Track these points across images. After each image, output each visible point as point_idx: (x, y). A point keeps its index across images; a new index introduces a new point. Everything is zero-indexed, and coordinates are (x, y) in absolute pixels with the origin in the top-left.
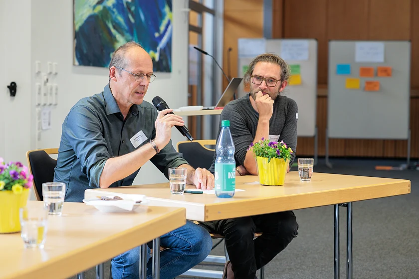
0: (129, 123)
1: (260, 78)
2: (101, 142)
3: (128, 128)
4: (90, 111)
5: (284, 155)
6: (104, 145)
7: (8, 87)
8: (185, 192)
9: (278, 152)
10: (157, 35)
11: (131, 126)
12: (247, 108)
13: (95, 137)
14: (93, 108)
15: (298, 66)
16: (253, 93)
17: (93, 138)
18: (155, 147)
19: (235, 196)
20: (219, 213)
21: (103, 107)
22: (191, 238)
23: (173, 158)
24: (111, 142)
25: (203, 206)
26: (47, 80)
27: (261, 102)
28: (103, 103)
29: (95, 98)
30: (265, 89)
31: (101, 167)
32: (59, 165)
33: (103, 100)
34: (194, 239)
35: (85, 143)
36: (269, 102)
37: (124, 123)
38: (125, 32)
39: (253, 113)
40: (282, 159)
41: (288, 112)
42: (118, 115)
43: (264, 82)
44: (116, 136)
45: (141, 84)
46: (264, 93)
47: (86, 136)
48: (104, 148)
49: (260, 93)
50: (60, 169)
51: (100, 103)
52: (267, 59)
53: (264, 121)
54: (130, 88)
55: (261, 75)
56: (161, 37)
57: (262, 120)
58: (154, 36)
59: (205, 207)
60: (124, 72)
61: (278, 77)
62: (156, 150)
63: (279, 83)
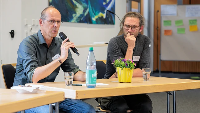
0: (51, 49)
1: (128, 26)
2: (34, 59)
3: (50, 52)
4: (29, 43)
5: (130, 66)
6: (35, 61)
7: (10, 33)
8: (73, 85)
9: (126, 65)
10: (104, 3)
11: (52, 51)
12: (122, 41)
13: (31, 57)
14: (31, 41)
15: (196, 20)
16: (125, 34)
17: (30, 57)
18: (59, 61)
19: (96, 87)
20: (85, 95)
21: (37, 40)
22: (84, 110)
23: (74, 68)
24: (40, 59)
25: (75, 91)
26: (32, 29)
27: (129, 39)
28: (37, 39)
29: (33, 36)
30: (131, 32)
31: (32, 72)
32: (17, 72)
33: (37, 37)
34: (85, 111)
35: (25, 60)
36: (133, 40)
37: (48, 49)
38: (82, 3)
39: (125, 44)
40: (129, 69)
41: (145, 44)
42: (45, 45)
43: (130, 28)
44: (43, 56)
45: (54, 26)
46: (131, 35)
47: (27, 56)
48: (35, 63)
49: (129, 34)
50: (17, 74)
51: (36, 39)
52: (131, 15)
53: (130, 50)
54: (49, 29)
55: (128, 24)
56: (107, 5)
57: (129, 49)
58: (103, 4)
59: (76, 92)
60: (45, 21)
61: (138, 25)
62: (60, 62)
63: (139, 28)
